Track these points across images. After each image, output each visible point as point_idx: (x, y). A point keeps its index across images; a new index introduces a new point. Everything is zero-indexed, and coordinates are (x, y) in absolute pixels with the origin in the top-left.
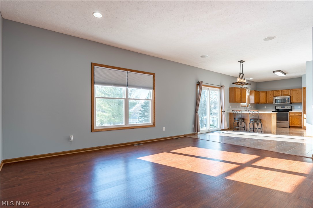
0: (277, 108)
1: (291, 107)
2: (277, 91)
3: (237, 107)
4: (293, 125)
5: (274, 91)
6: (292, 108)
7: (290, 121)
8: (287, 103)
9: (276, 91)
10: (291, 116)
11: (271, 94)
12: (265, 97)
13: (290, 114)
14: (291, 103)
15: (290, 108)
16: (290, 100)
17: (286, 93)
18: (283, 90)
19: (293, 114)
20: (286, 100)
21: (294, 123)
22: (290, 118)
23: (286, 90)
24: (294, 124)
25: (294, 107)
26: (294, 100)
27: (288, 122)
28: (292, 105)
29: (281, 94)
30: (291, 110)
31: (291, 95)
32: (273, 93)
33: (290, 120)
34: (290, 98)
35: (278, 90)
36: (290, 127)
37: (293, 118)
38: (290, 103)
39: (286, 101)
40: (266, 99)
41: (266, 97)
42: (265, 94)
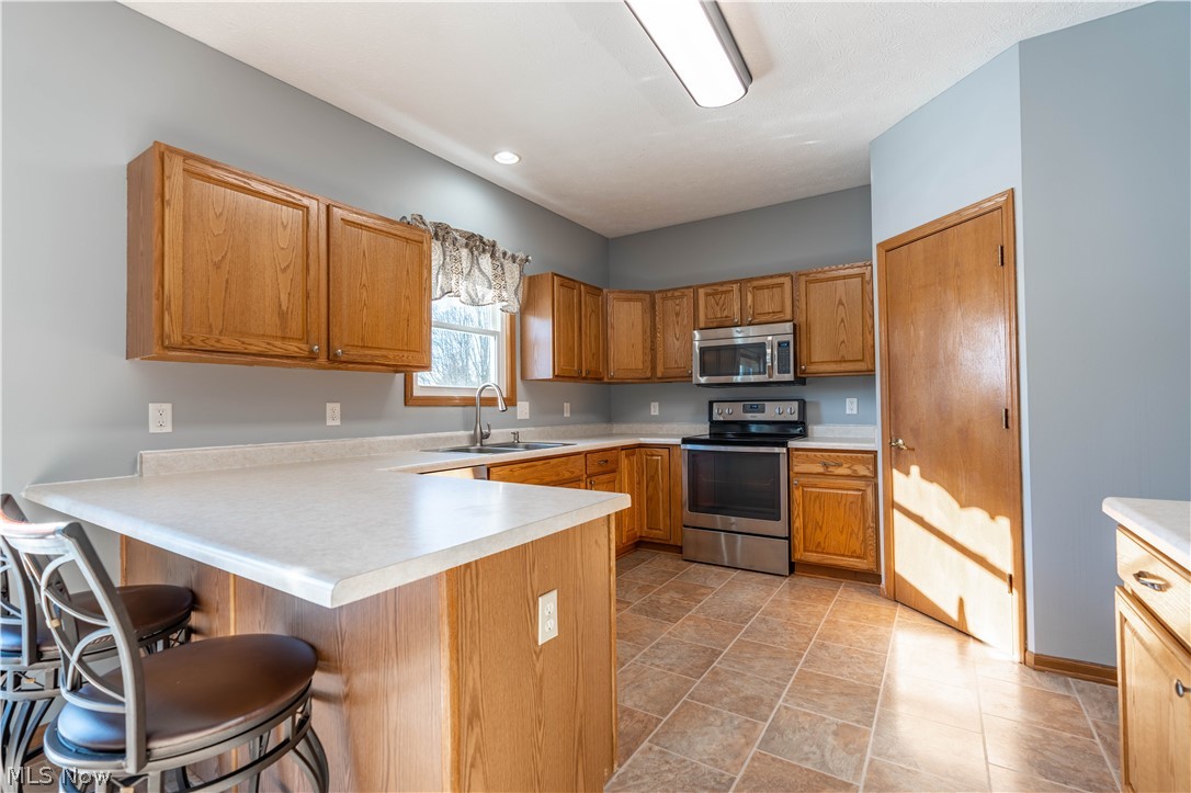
0: (715, 411)
1: (803, 405)
2: (717, 289)
3: (333, 409)
4: (813, 557)
5: (696, 289)
6: (810, 412)
7: (798, 523)
8: (777, 377)
9: (709, 290)
10: (803, 480)
11: (677, 314)
12: (644, 332)
13: (798, 468)
14: (800, 380)
15: (795, 417)
16: (795, 351)
17: (768, 301)
18: (752, 279)
19: (813, 462)
20: (769, 351)
21: (819, 537)
22: (797, 494)
23: (769, 281)
24: (819, 548)
25: (817, 404)
26: (820, 356)
27: (779, 527)
28: (808, 394)
29: (736, 308)
30: (799, 428)
31: (801, 319)
32: (687, 303)
33: (798, 510)
34: (790, 338)
35: (722, 284)
36: (792, 567)
37: (819, 496)
38: (789, 377)
39: (768, 358)
40: (653, 349)
41: (654, 336)
42: (644, 312)
